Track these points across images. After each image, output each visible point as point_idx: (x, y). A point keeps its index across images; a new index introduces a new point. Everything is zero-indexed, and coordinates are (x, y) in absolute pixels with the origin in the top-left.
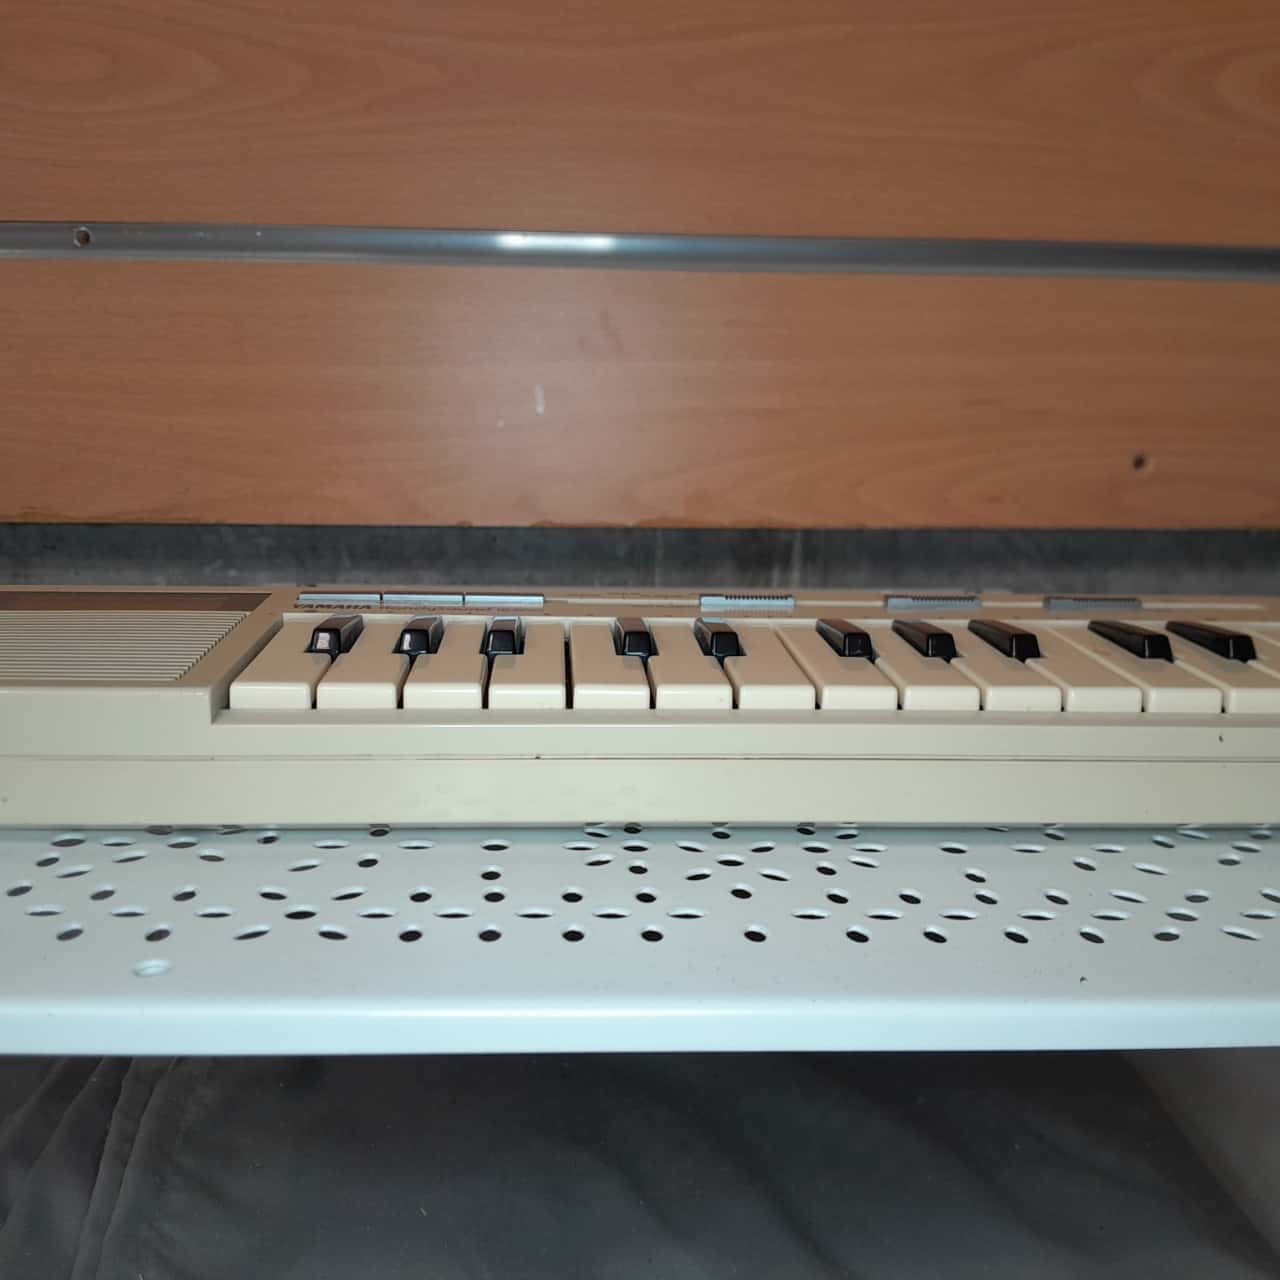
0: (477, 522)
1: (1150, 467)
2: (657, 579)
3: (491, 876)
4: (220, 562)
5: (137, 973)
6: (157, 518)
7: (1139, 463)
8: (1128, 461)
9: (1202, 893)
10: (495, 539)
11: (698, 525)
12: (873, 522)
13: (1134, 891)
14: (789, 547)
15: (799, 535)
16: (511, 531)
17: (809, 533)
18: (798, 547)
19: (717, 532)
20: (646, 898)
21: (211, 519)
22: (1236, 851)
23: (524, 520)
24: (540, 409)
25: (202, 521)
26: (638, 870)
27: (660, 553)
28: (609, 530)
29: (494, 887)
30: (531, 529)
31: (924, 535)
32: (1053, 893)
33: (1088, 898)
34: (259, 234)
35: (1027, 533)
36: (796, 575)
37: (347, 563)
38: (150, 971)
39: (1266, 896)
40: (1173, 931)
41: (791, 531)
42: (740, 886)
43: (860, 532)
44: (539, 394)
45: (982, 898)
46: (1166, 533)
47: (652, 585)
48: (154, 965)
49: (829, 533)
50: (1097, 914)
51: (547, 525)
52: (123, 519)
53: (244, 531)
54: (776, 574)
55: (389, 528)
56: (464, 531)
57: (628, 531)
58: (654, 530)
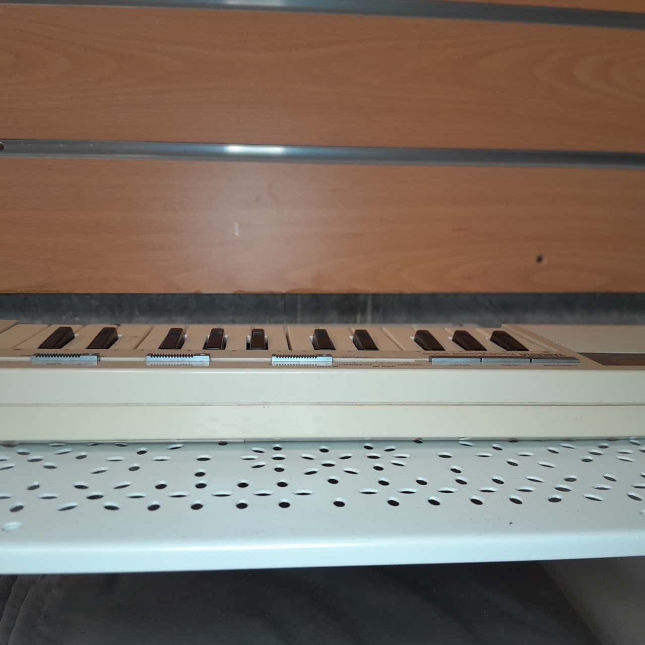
0: (205, 291)
1: (545, 262)
2: (299, 319)
3: (200, 474)
4: (71, 313)
5: (3, 530)
6: (38, 291)
7: (539, 260)
8: (534, 259)
9: (573, 477)
10: (214, 300)
11: (317, 292)
12: (408, 290)
13: (537, 476)
14: (365, 303)
15: (370, 297)
16: (223, 296)
17: (375, 296)
18: (370, 303)
19: (329, 295)
20: (282, 485)
21: (65, 291)
22: (591, 454)
23: (229, 290)
24: (237, 234)
25: (61, 292)
26: (279, 470)
27: (299, 306)
28: (273, 295)
29: (201, 480)
30: (234, 294)
31: (433, 296)
32: (496, 478)
33: (515, 480)
34: (91, 145)
35: (484, 295)
36: (369, 317)
37: (137, 313)
38: (11, 528)
39: (606, 478)
40: (558, 497)
41: (367, 295)
42: (333, 477)
43: (401, 295)
44: (236, 226)
45: (460, 481)
46: (554, 294)
47: (296, 323)
48: (13, 525)
49: (387, 296)
50: (519, 489)
51: (242, 293)
52: (19, 291)
53: (83, 297)
54: (359, 317)
55: (159, 295)
56: (198, 296)
57: (283, 295)
58: (297, 294)
